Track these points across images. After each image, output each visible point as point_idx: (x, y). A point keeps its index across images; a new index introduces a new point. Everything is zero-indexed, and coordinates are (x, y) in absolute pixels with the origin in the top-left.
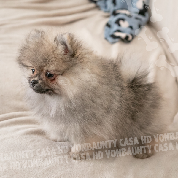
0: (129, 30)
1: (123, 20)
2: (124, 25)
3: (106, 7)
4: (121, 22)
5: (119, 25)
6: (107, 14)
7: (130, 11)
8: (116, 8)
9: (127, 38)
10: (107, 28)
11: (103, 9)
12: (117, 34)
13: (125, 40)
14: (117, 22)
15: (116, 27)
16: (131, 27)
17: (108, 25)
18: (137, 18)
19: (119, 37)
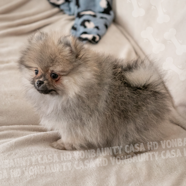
0: (96, 30)
1: (88, 21)
2: (90, 26)
3: (70, 10)
4: (87, 24)
5: (85, 27)
6: (72, 17)
7: (94, 12)
8: (80, 10)
9: (94, 38)
10: (73, 31)
11: (68, 13)
12: (84, 36)
13: (93, 42)
14: (83, 24)
15: (82, 29)
16: (97, 28)
17: (74, 28)
18: (102, 18)
19: (86, 39)
